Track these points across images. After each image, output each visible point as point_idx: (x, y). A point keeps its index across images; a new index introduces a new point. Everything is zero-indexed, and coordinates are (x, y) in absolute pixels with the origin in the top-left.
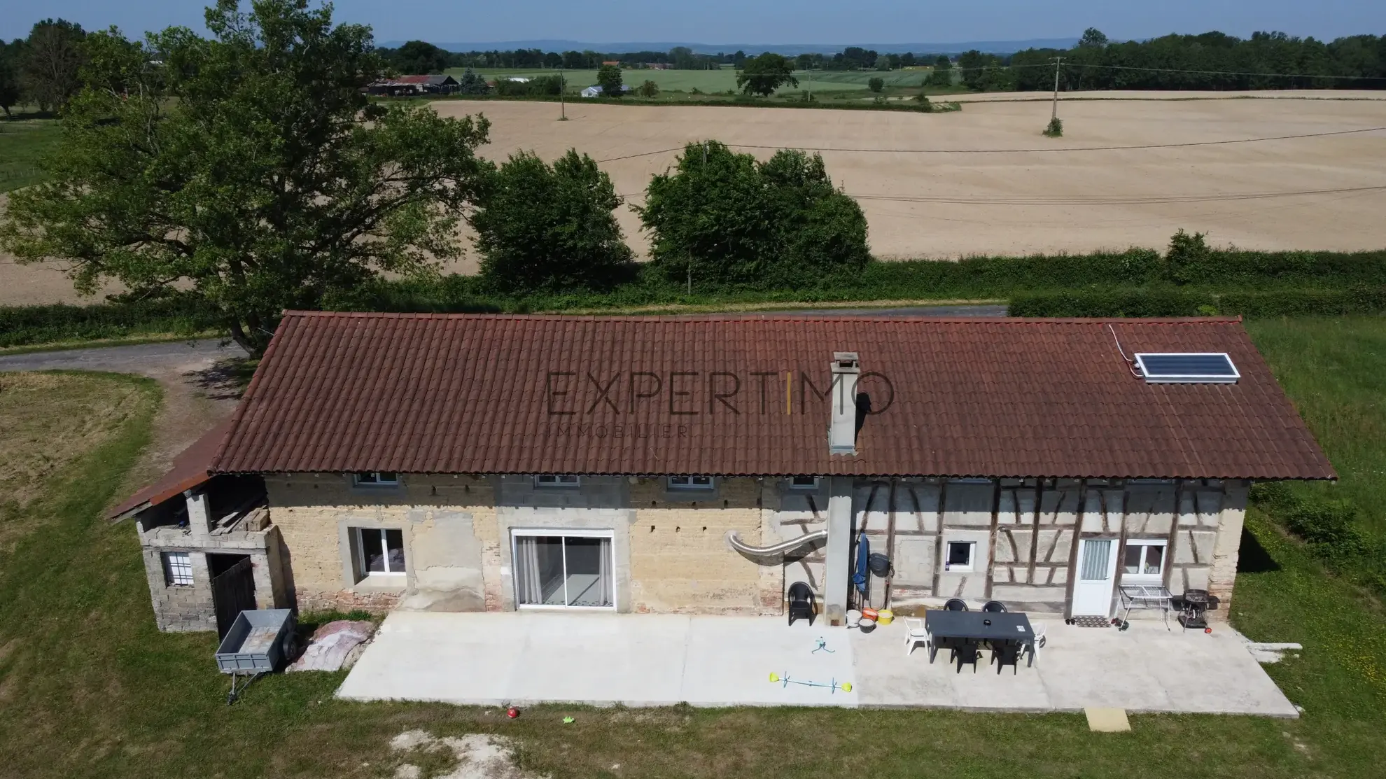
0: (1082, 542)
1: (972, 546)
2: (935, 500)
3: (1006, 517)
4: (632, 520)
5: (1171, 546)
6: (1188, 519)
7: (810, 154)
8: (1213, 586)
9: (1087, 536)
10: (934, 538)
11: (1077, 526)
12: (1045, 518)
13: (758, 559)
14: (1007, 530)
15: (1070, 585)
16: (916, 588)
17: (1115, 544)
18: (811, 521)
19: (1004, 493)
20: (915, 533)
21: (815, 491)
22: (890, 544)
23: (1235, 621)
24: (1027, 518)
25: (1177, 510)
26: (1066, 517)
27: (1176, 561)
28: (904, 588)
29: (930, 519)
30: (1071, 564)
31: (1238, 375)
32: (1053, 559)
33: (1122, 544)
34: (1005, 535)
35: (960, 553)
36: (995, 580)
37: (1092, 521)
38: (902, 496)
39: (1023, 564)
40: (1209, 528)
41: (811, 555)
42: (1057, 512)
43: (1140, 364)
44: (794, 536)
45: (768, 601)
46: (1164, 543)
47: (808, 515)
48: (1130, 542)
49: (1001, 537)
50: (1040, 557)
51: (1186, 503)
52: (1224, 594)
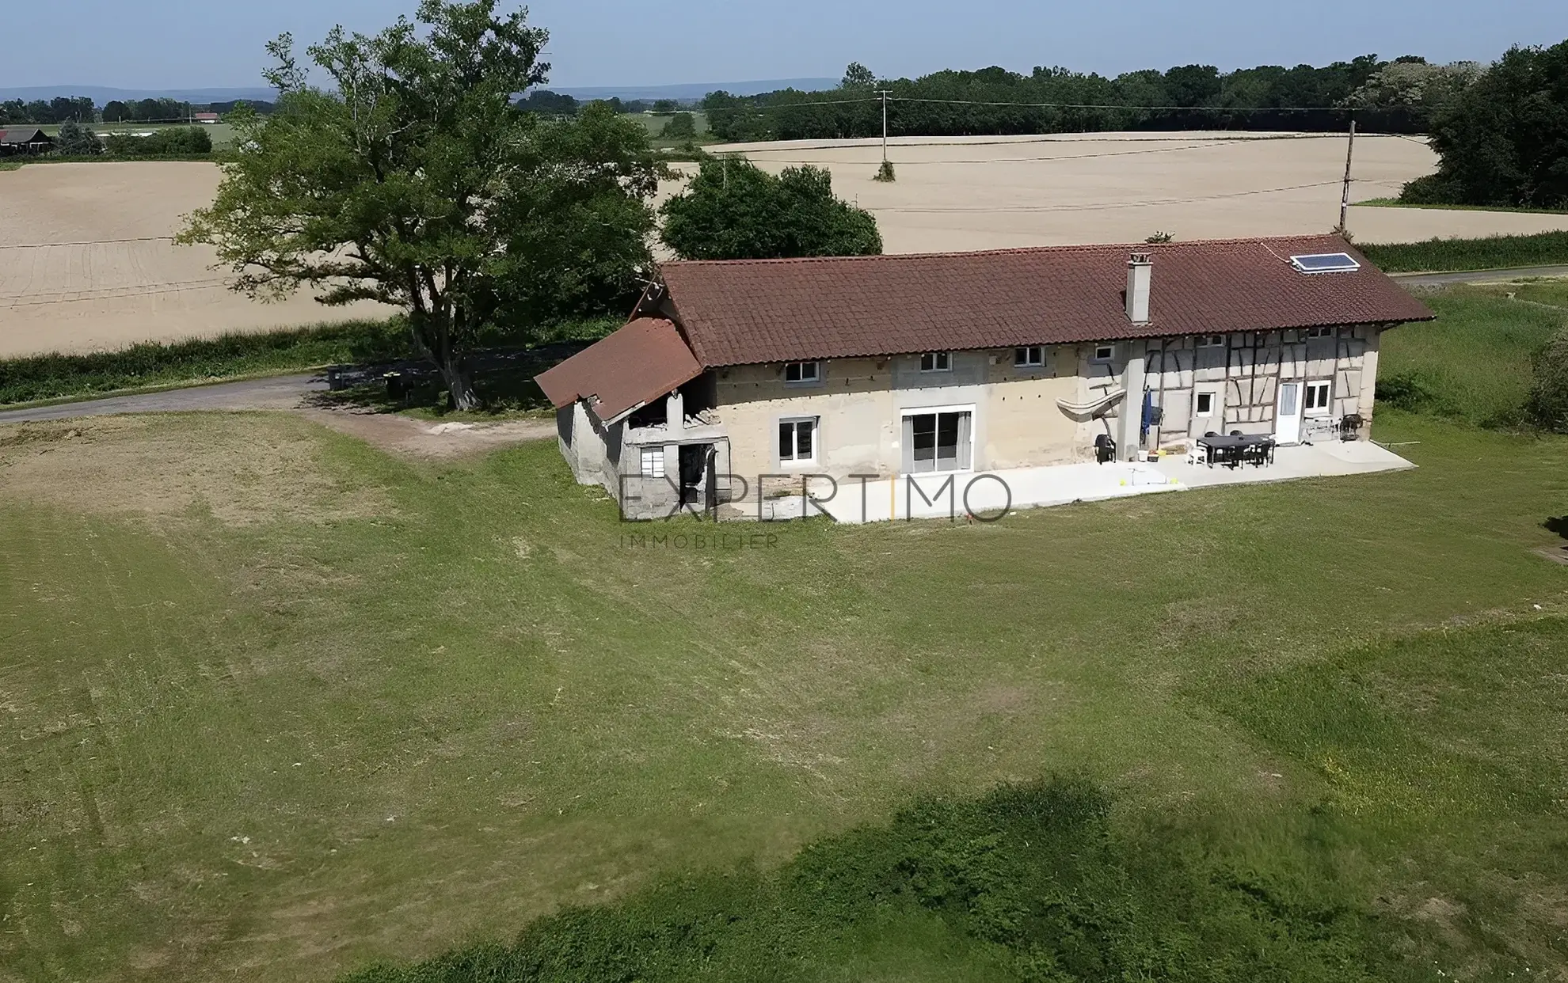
0: (1281, 386)
1: (1212, 396)
2: (1190, 361)
3: (1234, 371)
4: (990, 392)
5: (1334, 385)
6: (1344, 362)
7: (820, 170)
8: (1360, 411)
9: (1284, 381)
10: (1189, 392)
11: (1278, 374)
12: (1259, 370)
13: (1076, 418)
14: (1235, 380)
15: (1273, 420)
16: (1177, 432)
17: (1301, 385)
18: (1110, 385)
19: (1233, 352)
20: (1178, 389)
21: (1112, 361)
22: (1161, 399)
23: (1374, 437)
24: (1248, 370)
25: (1337, 356)
26: (1272, 368)
27: (1337, 396)
28: (1170, 432)
29: (1187, 375)
30: (1274, 404)
31: (1358, 265)
32: (1263, 401)
33: (1305, 384)
34: (1234, 383)
35: (1204, 403)
36: (1228, 420)
37: (1287, 369)
38: (1170, 360)
39: (1245, 407)
40: (1356, 369)
41: (1109, 411)
42: (1265, 364)
43: (1296, 262)
44: (1099, 397)
45: (1082, 451)
46: (1328, 383)
47: (1107, 380)
48: (1310, 384)
49: (1232, 385)
50: (1255, 402)
51: (1343, 351)
52: (1367, 415)
